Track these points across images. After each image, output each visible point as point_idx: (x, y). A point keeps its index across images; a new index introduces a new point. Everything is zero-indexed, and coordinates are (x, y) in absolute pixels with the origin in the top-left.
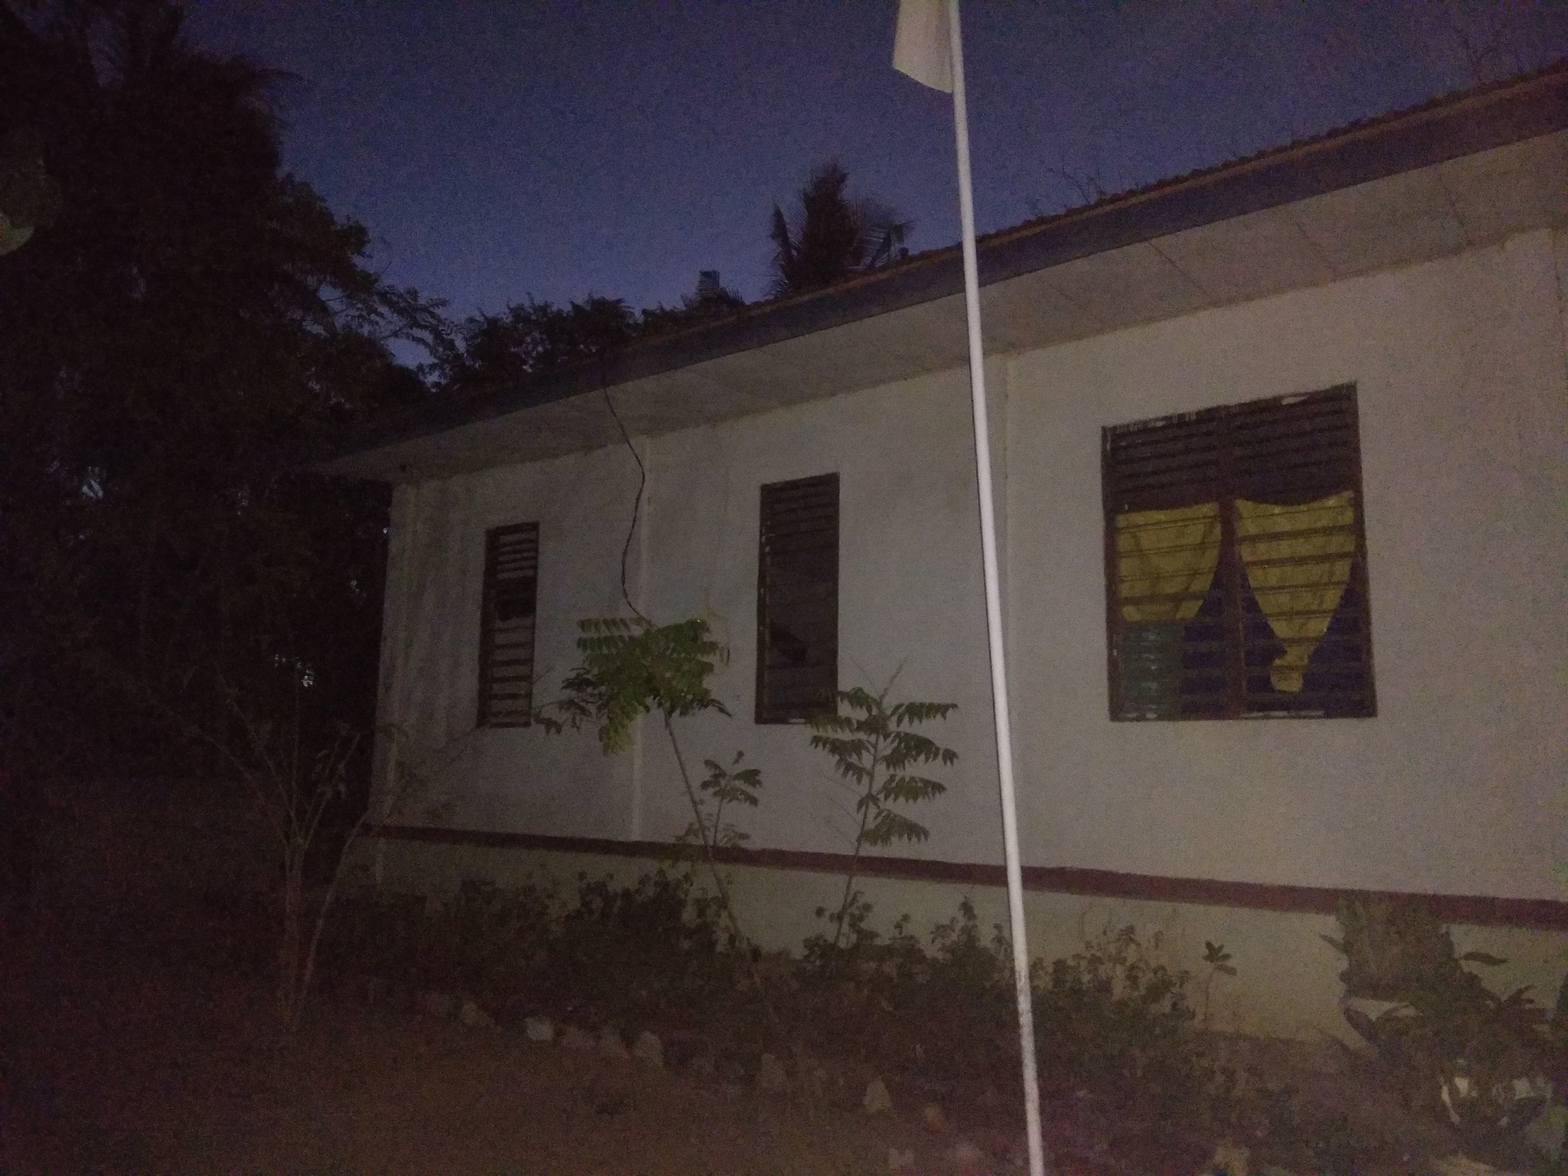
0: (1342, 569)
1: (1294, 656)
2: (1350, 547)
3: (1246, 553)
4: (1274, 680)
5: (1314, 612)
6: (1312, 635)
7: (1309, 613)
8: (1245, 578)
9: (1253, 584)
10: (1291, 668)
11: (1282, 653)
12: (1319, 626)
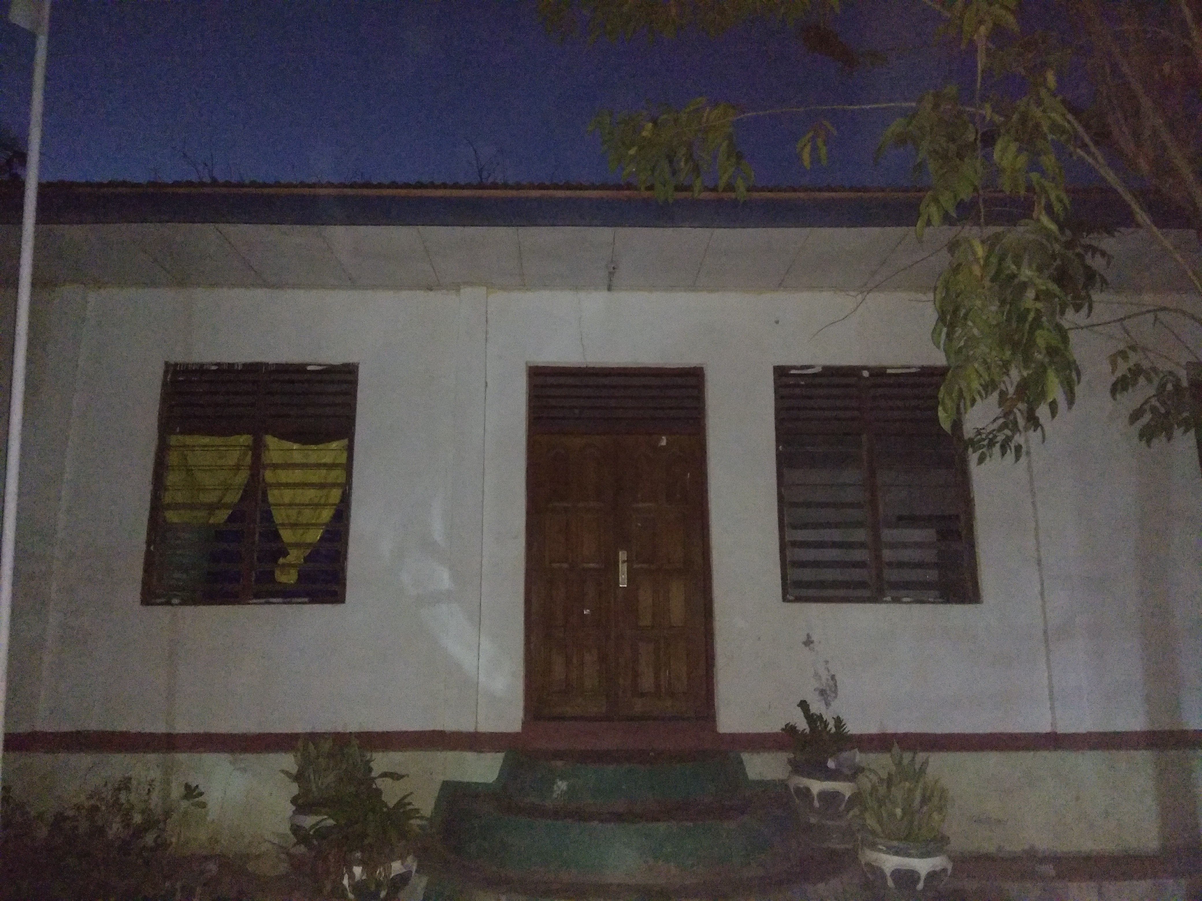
0: (335, 495)
1: (295, 556)
2: (342, 480)
3: (269, 476)
4: (277, 573)
5: (313, 525)
6: (309, 541)
7: (308, 526)
8: (265, 494)
9: (271, 499)
10: (291, 566)
11: (285, 554)
12: (314, 536)
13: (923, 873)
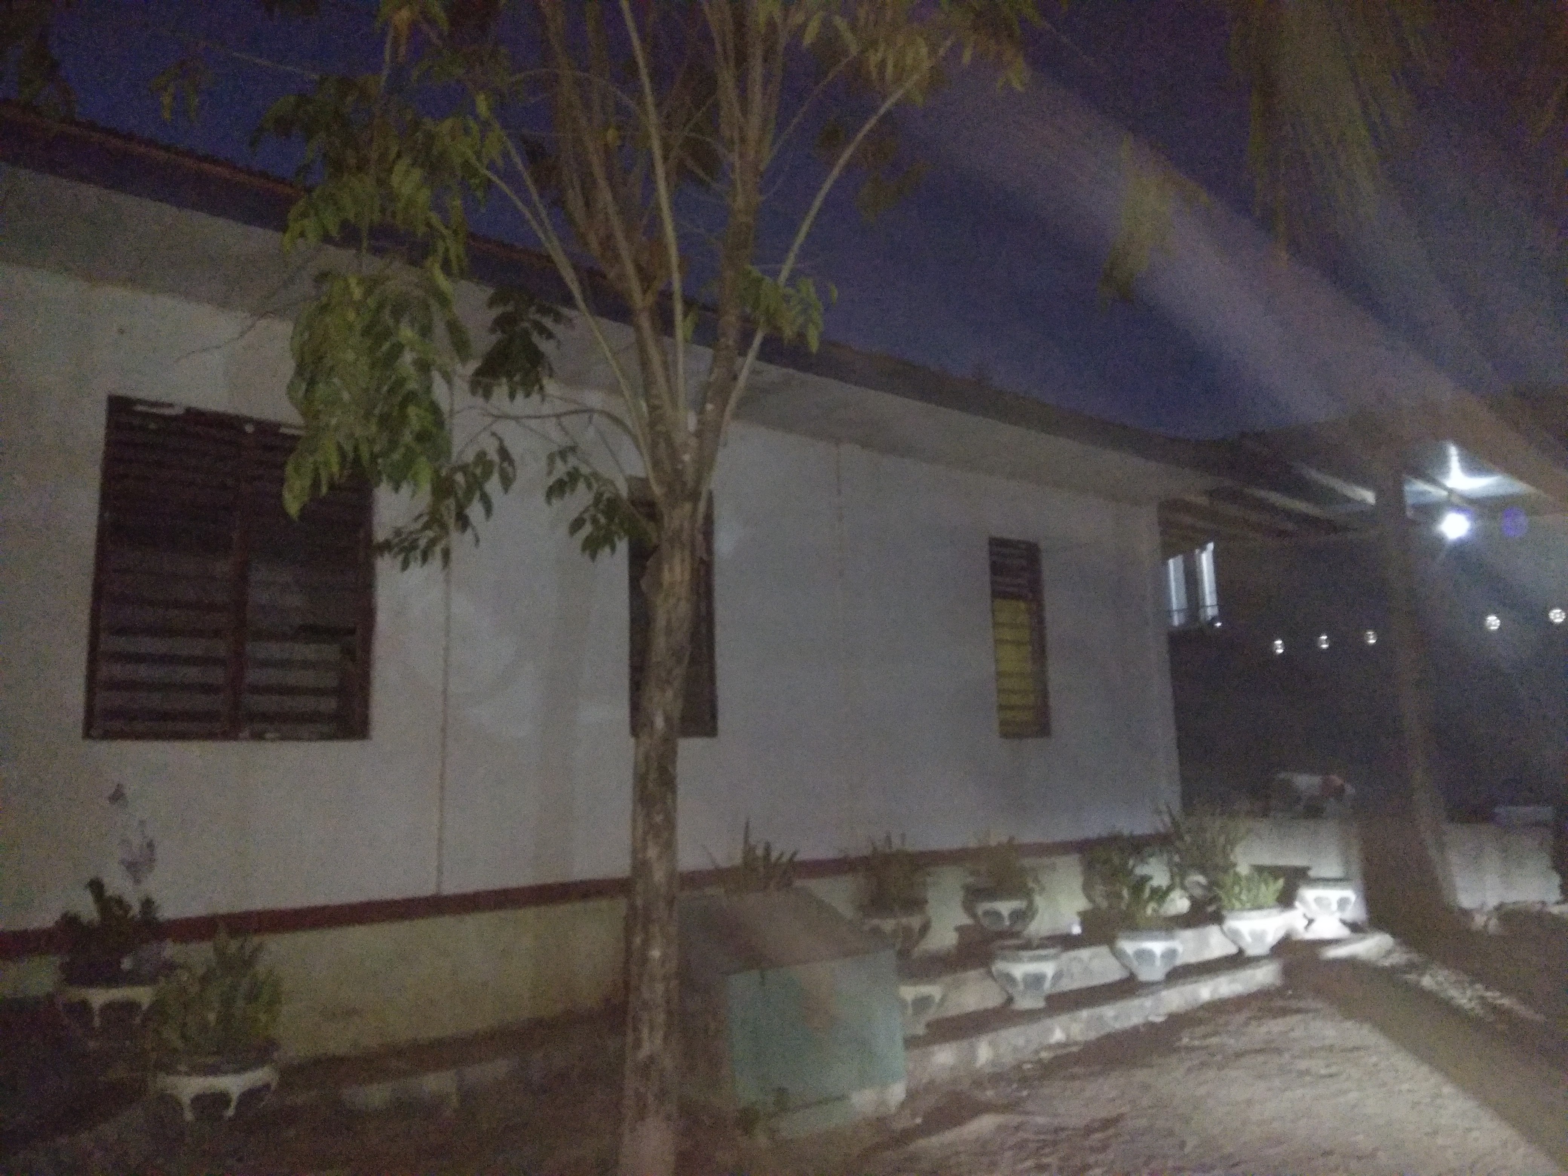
13: (235, 1096)
